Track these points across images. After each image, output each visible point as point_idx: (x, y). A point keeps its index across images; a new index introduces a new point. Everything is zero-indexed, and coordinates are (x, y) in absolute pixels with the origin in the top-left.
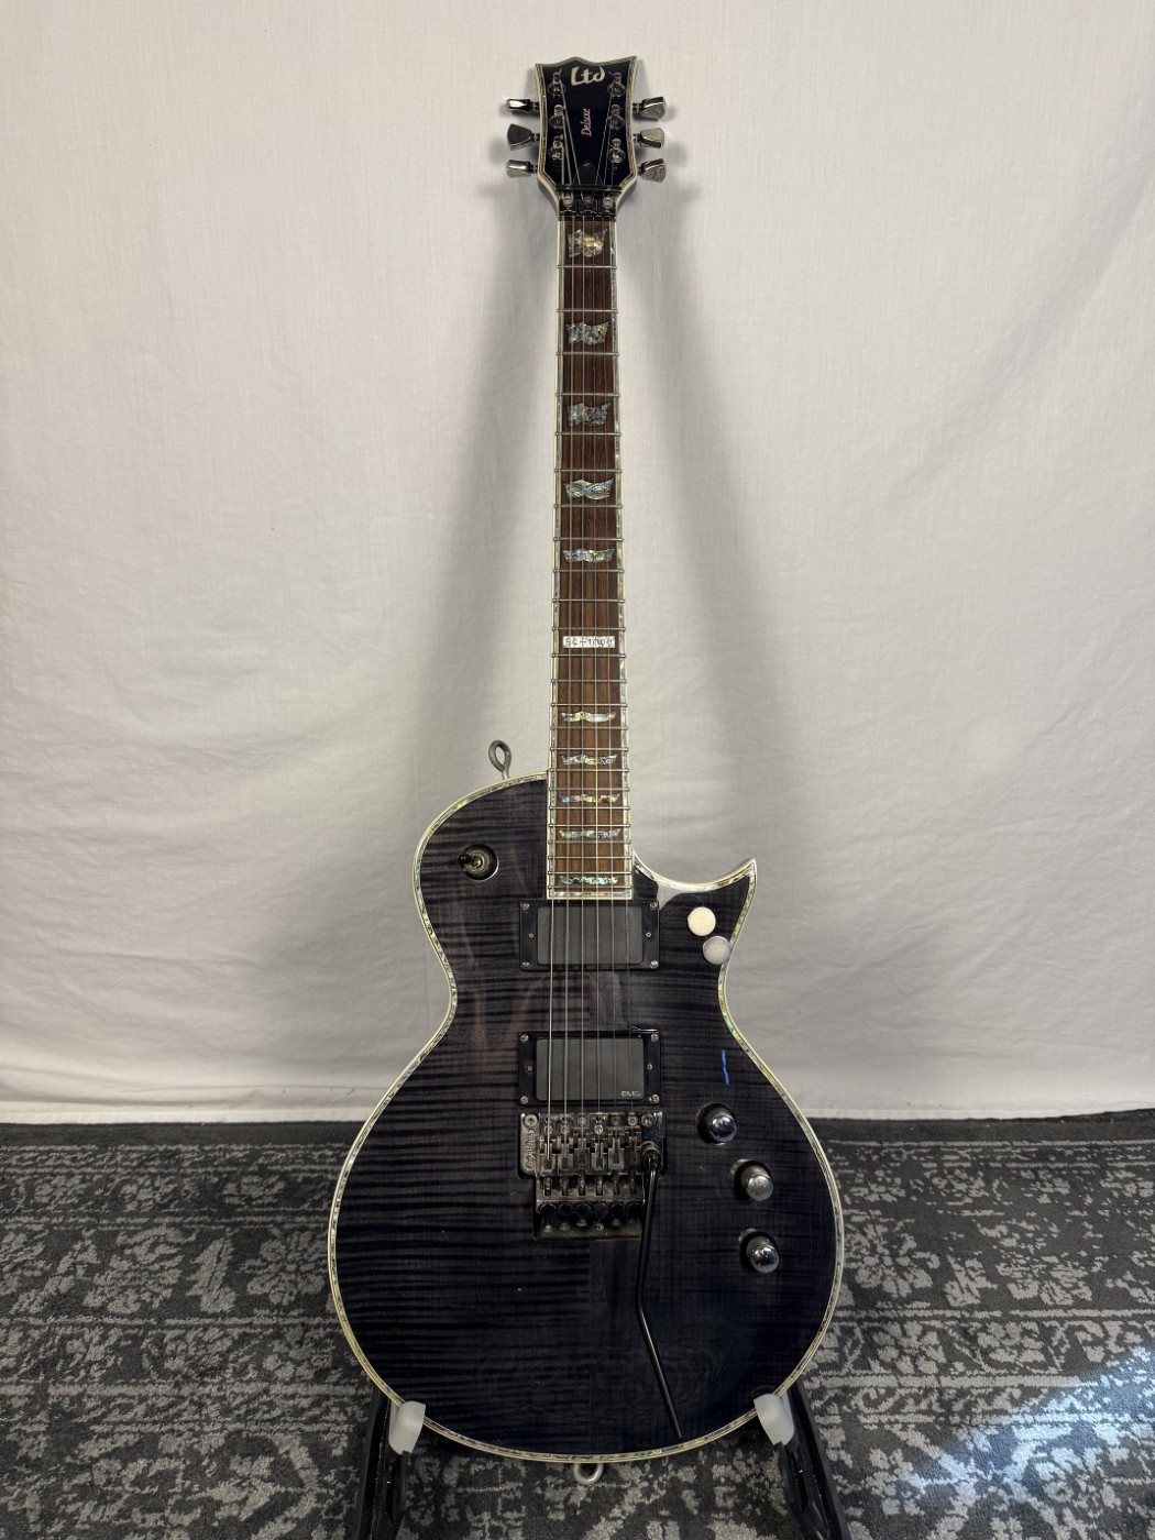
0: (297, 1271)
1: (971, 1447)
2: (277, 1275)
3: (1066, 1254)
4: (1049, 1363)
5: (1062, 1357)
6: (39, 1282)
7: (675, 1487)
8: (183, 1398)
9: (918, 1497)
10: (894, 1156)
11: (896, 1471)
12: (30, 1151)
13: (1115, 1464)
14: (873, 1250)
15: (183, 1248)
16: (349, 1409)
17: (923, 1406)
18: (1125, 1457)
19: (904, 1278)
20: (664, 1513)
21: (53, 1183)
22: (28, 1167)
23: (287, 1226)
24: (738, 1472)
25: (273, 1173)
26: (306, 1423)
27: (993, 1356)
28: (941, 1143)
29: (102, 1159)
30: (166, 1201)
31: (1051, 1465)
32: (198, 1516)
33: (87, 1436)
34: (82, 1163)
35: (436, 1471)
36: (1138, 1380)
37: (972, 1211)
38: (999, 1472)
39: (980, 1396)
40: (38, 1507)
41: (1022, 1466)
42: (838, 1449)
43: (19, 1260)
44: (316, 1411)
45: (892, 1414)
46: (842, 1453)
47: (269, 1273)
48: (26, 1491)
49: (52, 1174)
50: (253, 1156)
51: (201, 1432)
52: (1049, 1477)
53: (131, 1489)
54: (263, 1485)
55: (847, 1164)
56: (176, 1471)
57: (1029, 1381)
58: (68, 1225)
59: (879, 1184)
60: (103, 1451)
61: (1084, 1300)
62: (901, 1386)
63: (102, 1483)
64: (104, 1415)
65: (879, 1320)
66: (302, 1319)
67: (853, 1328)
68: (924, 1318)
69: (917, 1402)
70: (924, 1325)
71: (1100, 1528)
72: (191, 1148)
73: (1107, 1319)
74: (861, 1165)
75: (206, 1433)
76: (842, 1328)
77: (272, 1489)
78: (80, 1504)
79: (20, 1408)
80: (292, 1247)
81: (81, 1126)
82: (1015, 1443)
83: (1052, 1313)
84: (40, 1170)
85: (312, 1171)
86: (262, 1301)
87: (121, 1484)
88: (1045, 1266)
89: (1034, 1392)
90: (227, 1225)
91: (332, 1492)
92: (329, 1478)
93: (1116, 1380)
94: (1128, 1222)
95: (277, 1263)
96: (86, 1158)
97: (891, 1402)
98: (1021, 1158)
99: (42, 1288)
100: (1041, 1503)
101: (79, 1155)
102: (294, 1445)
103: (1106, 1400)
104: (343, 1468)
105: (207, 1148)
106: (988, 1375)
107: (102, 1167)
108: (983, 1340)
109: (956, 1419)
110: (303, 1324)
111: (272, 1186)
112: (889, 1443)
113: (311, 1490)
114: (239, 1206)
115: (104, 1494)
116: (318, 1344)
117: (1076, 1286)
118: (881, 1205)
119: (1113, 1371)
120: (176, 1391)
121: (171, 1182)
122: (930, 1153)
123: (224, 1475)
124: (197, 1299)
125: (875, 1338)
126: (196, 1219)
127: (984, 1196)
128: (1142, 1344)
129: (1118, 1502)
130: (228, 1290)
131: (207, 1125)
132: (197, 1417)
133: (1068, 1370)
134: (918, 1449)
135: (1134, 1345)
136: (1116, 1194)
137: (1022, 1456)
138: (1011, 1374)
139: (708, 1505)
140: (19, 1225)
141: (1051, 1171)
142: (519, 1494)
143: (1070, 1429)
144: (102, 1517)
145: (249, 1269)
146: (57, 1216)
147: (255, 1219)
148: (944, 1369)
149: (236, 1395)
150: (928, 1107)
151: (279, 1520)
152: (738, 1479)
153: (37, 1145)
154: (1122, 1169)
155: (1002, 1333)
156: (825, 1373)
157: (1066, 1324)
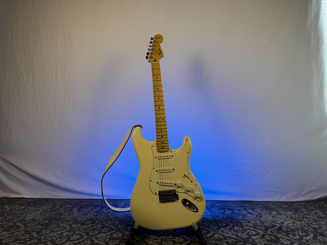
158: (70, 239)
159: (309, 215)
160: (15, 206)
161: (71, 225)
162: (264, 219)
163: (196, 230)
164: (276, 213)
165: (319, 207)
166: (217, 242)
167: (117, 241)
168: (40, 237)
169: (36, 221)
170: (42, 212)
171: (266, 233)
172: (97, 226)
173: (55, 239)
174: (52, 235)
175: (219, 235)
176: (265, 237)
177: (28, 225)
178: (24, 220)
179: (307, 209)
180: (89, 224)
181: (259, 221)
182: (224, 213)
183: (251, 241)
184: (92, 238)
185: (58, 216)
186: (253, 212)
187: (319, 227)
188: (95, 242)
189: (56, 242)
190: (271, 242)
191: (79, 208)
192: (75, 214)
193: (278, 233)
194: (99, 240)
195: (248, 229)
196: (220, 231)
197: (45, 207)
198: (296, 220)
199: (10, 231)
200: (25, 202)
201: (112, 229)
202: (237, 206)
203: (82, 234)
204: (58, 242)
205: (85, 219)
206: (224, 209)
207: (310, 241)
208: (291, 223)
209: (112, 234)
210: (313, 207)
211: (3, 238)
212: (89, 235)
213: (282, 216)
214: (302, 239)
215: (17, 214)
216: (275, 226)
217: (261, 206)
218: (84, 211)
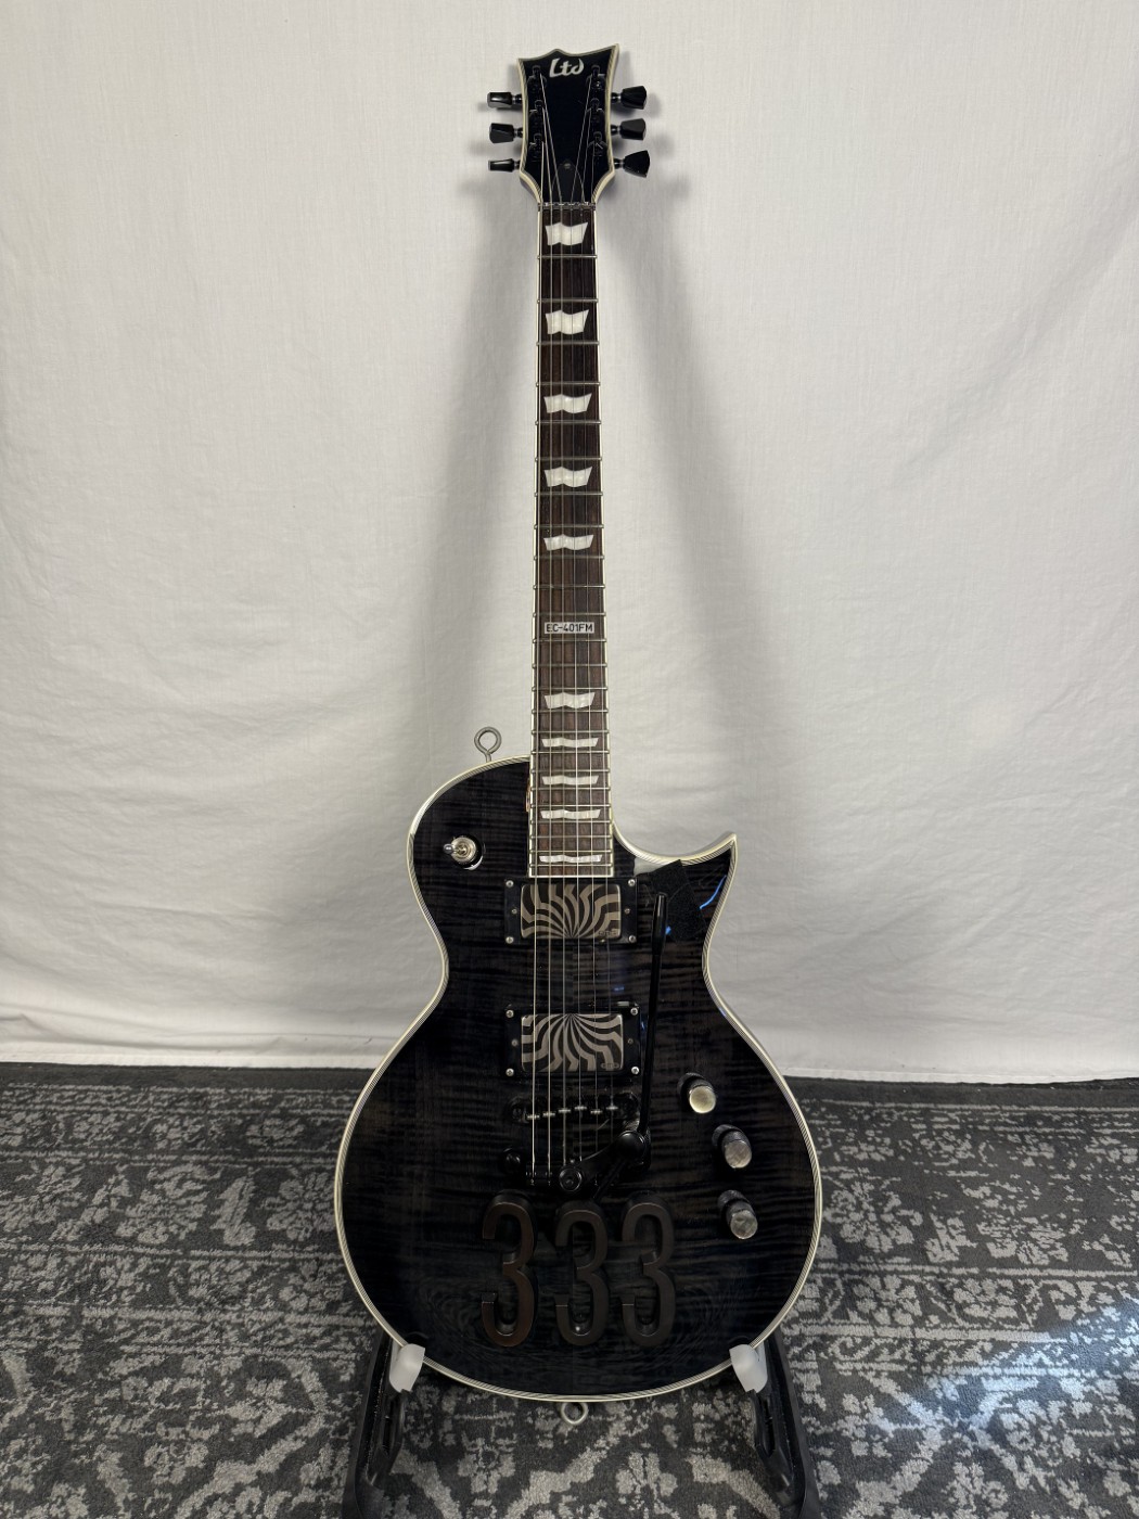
0: (313, 1209)
1: (940, 1395)
2: (294, 1212)
3: (1046, 1216)
4: (1022, 1318)
5: (1035, 1315)
6: (75, 1213)
7: (658, 1422)
8: (206, 1324)
9: (886, 1440)
10: (885, 1116)
11: (867, 1415)
12: (69, 1090)
13: (1078, 1417)
14: (859, 1207)
15: (209, 1185)
16: (357, 1339)
17: (897, 1355)
18: (1088, 1411)
19: (887, 1234)
20: (645, 1445)
21: (90, 1120)
22: (67, 1104)
23: (305, 1167)
24: (717, 1411)
25: (293, 1116)
26: (317, 1350)
27: (967, 1311)
28: (932, 1106)
29: (135, 1099)
30: (194, 1140)
31: (1016, 1416)
32: (217, 1431)
33: (118, 1356)
34: (118, 1102)
35: (435, 1399)
36: (1106, 1338)
37: (958, 1172)
38: (966, 1420)
39: (952, 1348)
40: (72, 1418)
41: (988, 1416)
42: (813, 1393)
43: (59, 1191)
44: (327, 1340)
45: (867, 1362)
46: (817, 1396)
47: (287, 1210)
48: (62, 1403)
49: (89, 1112)
50: (275, 1100)
51: (221, 1355)
52: (1012, 1426)
53: (156, 1405)
54: (277, 1406)
55: (839, 1122)
56: (197, 1390)
57: (1000, 1336)
58: (103, 1160)
59: (869, 1143)
60: (132, 1369)
61: (1060, 1261)
62: (877, 1336)
63: (130, 1398)
64: (133, 1336)
65: (860, 1273)
66: (317, 1255)
67: (835, 1279)
68: (904, 1273)
69: (892, 1352)
70: (903, 1279)
71: (1058, 1476)
72: (218, 1091)
73: (1081, 1279)
74: (853, 1124)
75: (226, 1356)
76: (824, 1280)
77: (284, 1409)
78: (110, 1417)
79: (57, 1327)
80: (310, 1187)
81: (117, 1067)
82: (983, 1393)
83: (1028, 1272)
84: (78, 1108)
85: (331, 1116)
86: (280, 1236)
87: (147, 1400)
88: (1024, 1227)
89: (1005, 1346)
90: (249, 1164)
91: (339, 1415)
92: (336, 1402)
93: (1085, 1337)
94: (1109, 1187)
95: (295, 1201)
96: (120, 1098)
97: (866, 1350)
98: (1008, 1120)
99: (78, 1218)
100: (1003, 1451)
101: (115, 1095)
102: (305, 1370)
103: (1074, 1356)
104: (350, 1393)
105: (232, 1091)
106: (961, 1329)
107: (135, 1106)
108: (960, 1296)
109: (928, 1369)
110: (317, 1259)
111: (292, 1129)
112: (862, 1388)
113: (320, 1411)
114: (261, 1147)
115: (132, 1408)
116: (331, 1278)
117: (1053, 1248)
118: (870, 1163)
119: (1084, 1329)
120: (199, 1317)
121: (199, 1122)
122: (921, 1115)
123: (241, 1395)
124: (221, 1232)
125: (855, 1290)
126: (221, 1158)
127: (970, 1158)
128: (1113, 1305)
129: (1078, 1453)
130: (249, 1225)
131: (233, 1069)
132: (218, 1341)
133: (1039, 1327)
134: (889, 1395)
135: (1105, 1305)
136: (1099, 1160)
137: (988, 1406)
138: (984, 1328)
139: (687, 1440)
140: (59, 1159)
141: (1038, 1135)
142: (511, 1423)
143: (1037, 1382)
144: (129, 1429)
145: (269, 1205)
146: (93, 1151)
147: (276, 1159)
148: (919, 1322)
149: (254, 1323)
150: (920, 1070)
151: (290, 1438)
152: (717, 1417)
153: (77, 1084)
154: (1107, 1135)
155: (978, 1290)
156: (805, 1321)
157: (1041, 1284)
162: (860, 1333)
164: (958, 1242)
213: (991, 1290)
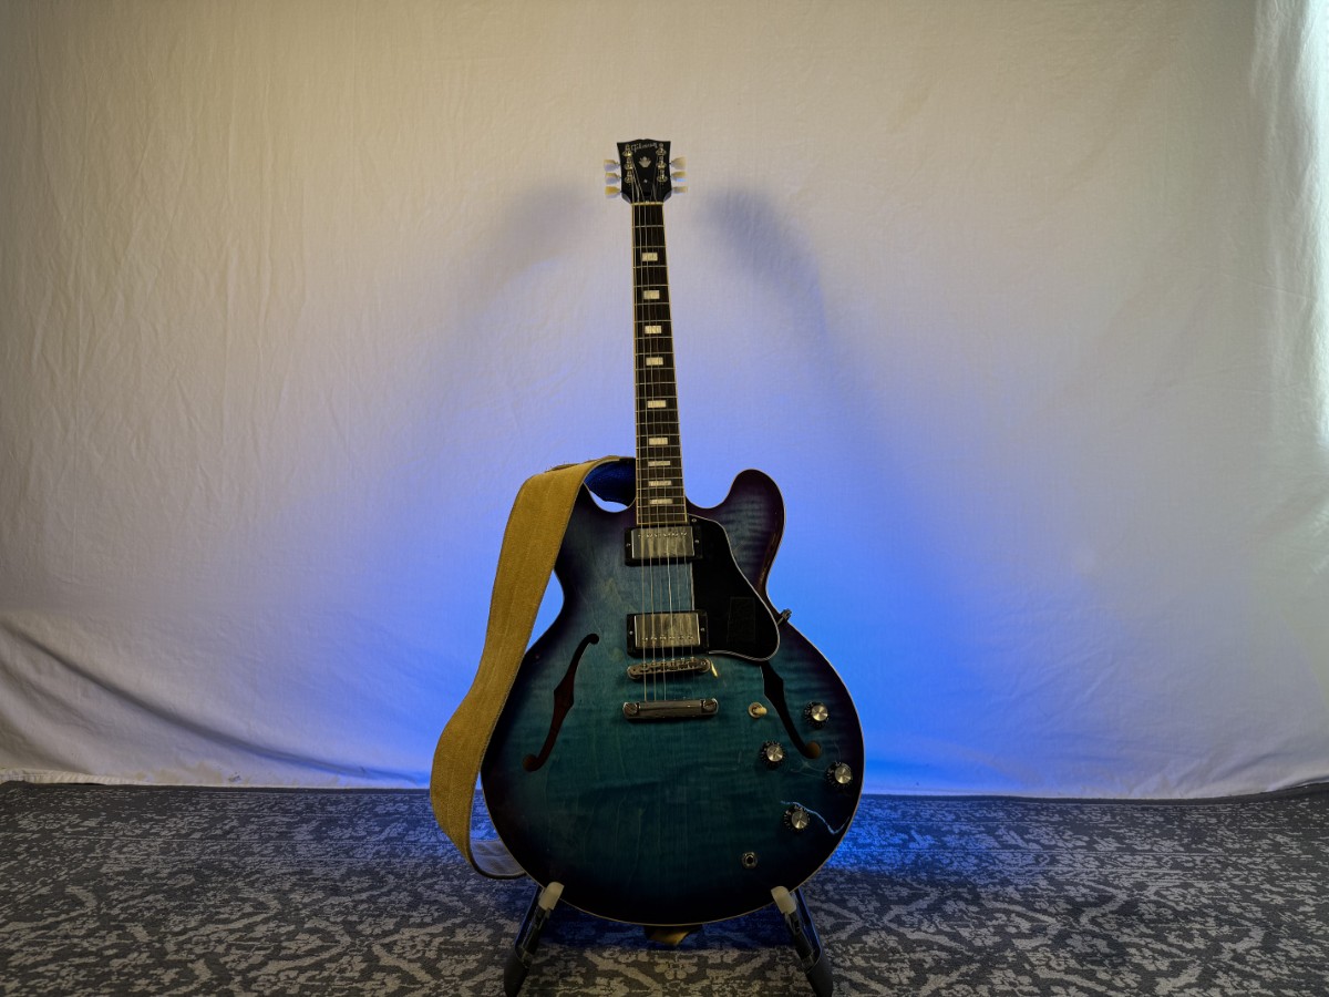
158: (283, 952)
159: (1249, 852)
160: (58, 819)
161: (285, 893)
162: (1065, 869)
163: (787, 917)
164: (1114, 845)
165: (1288, 823)
166: (876, 964)
167: (473, 957)
168: (160, 941)
169: (146, 879)
170: (169, 844)
171: (1074, 928)
172: (392, 897)
173: (221, 949)
174: (208, 935)
175: (883, 934)
176: (1069, 941)
177: (114, 895)
178: (95, 873)
179: (1241, 831)
180: (359, 891)
181: (1046, 878)
182: (904, 845)
183: (1010, 960)
184: (369, 947)
185: (233, 858)
186: (1020, 842)
187: (1287, 901)
188: (381, 963)
189: (226, 963)
190: (1093, 963)
191: (320, 826)
192: (302, 850)
193: (1121, 925)
194: (400, 956)
195: (999, 910)
196: (886, 919)
197: (179, 823)
198: (1195, 875)
199: (41, 918)
200: (99, 801)
201: (450, 912)
202: (958, 819)
203: (331, 928)
204: (233, 961)
205: (343, 870)
206: (906, 830)
207: (1248, 957)
208: (1174, 886)
209: (451, 931)
210: (1263, 820)
211: (13, 947)
212: (359, 934)
213: (1140, 858)
214: (1219, 950)
215: (69, 850)
216: (1112, 898)
217: (1056, 818)
218: (340, 839)
